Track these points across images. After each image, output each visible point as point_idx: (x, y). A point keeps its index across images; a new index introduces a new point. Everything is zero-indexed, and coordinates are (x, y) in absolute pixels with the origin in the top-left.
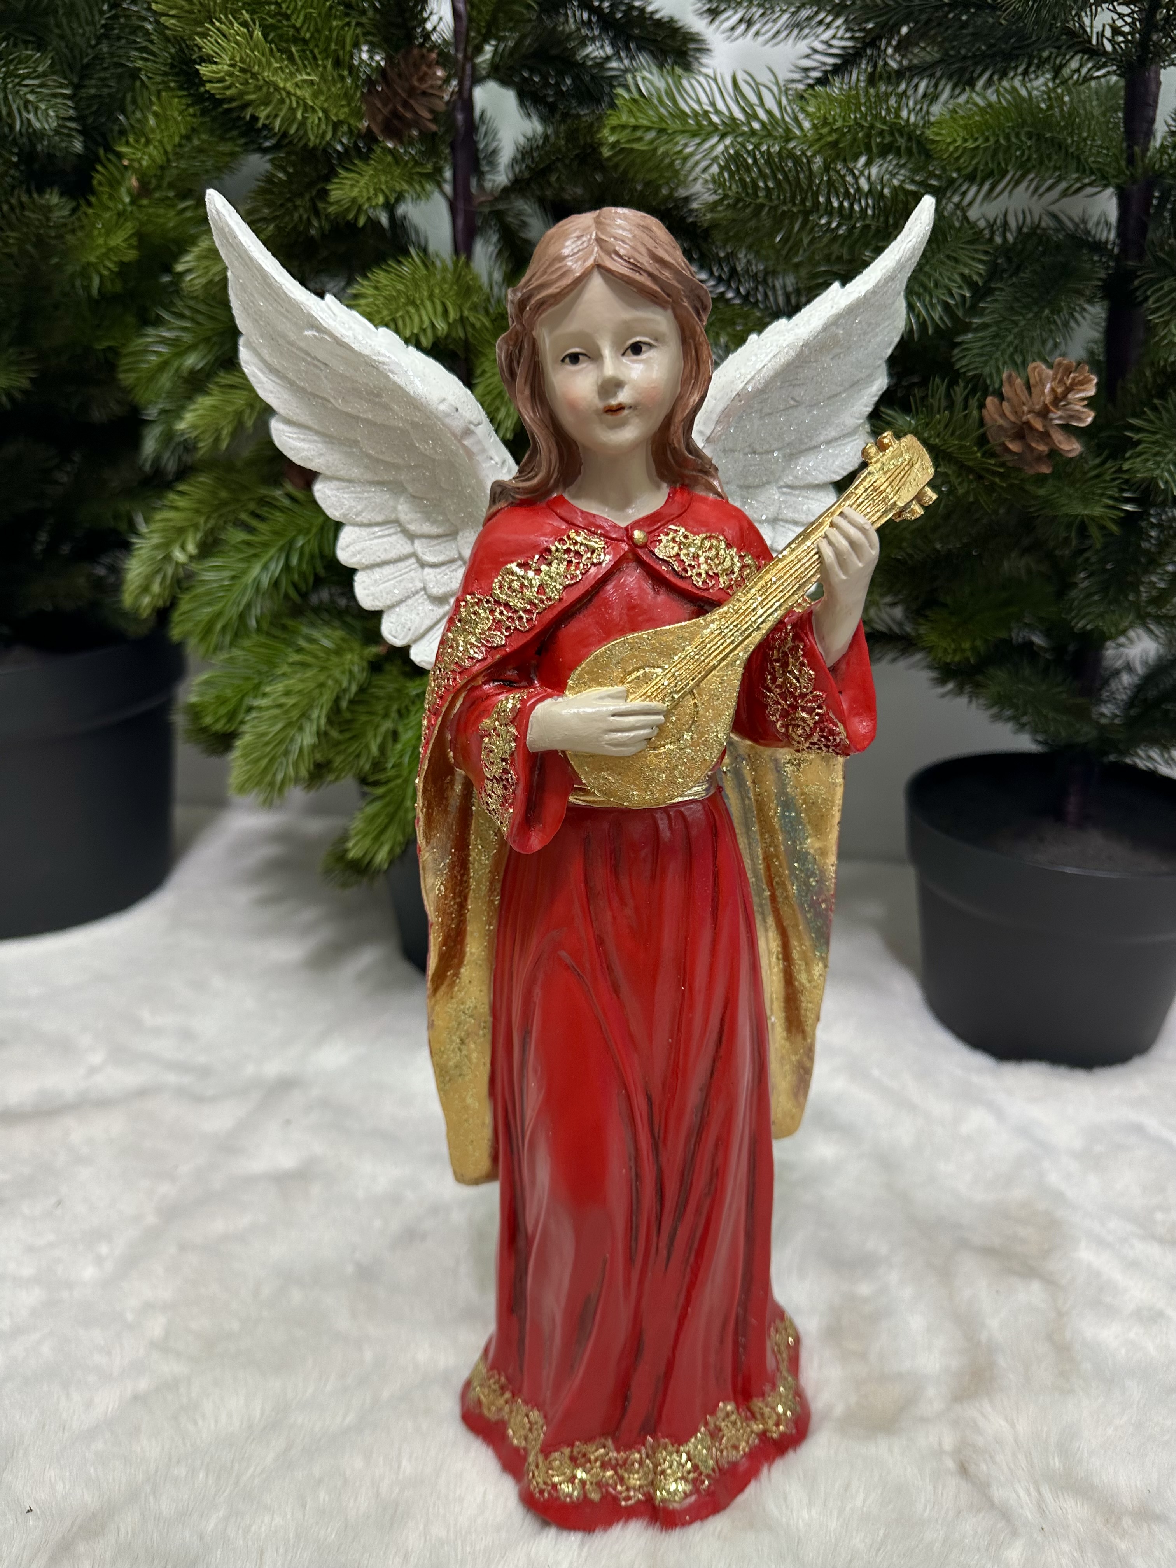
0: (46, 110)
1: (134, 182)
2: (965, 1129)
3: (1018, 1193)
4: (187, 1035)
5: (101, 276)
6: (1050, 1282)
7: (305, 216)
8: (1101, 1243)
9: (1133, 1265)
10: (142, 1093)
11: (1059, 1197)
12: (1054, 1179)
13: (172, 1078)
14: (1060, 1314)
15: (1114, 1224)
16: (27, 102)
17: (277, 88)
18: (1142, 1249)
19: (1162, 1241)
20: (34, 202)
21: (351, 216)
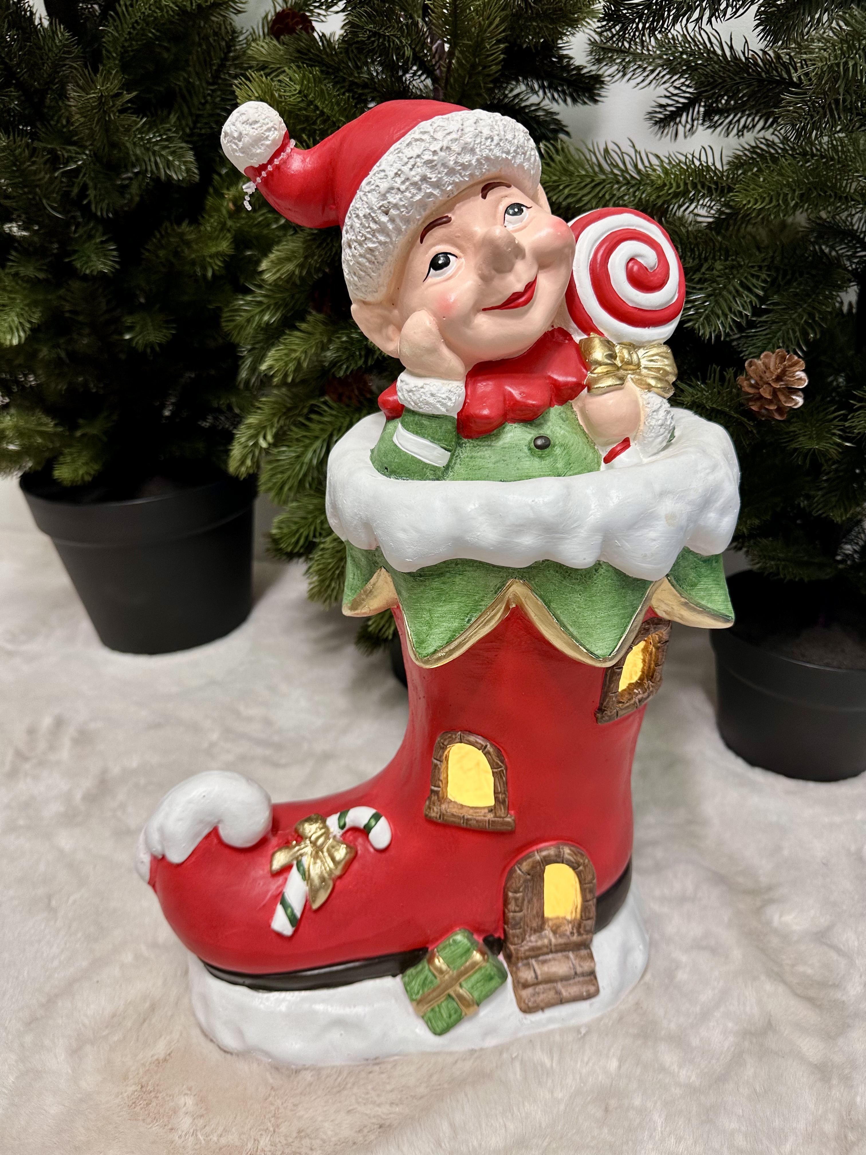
0: (180, 166)
1: (231, 206)
4: (267, 722)
5: (213, 270)
10: (245, 759)
13: (260, 751)
16: (168, 162)
20: (173, 230)
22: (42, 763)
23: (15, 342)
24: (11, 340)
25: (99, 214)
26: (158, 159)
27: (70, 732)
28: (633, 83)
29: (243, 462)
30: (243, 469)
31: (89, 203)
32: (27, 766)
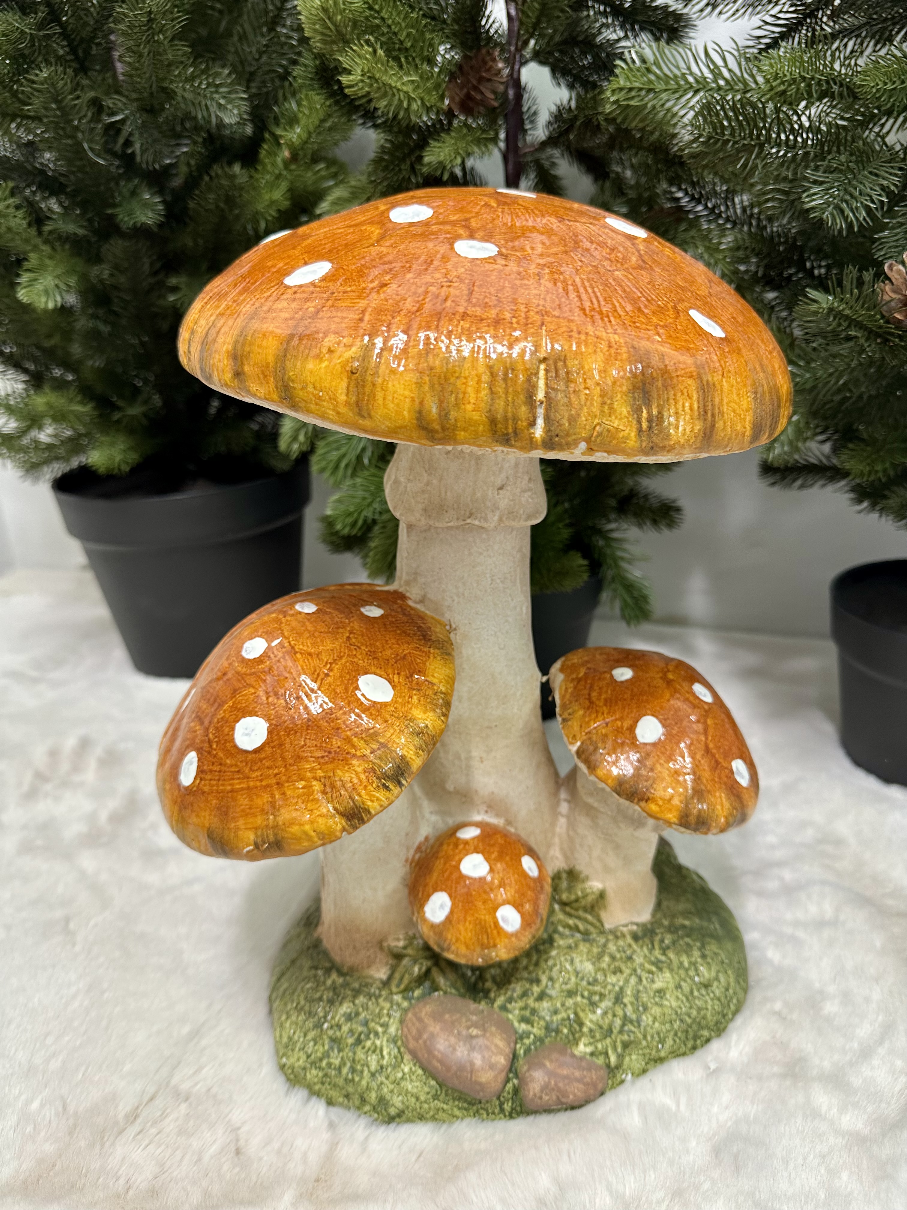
0: (232, 109)
1: (287, 154)
5: (267, 221)
7: (407, 175)
16: (220, 105)
17: (391, 87)
20: (225, 172)
21: (439, 172)
22: (65, 784)
23: (51, 306)
24: (46, 302)
25: (144, 166)
26: (209, 103)
27: (98, 751)
28: (724, 17)
29: (295, 438)
30: (295, 446)
31: (133, 153)
32: (48, 787)
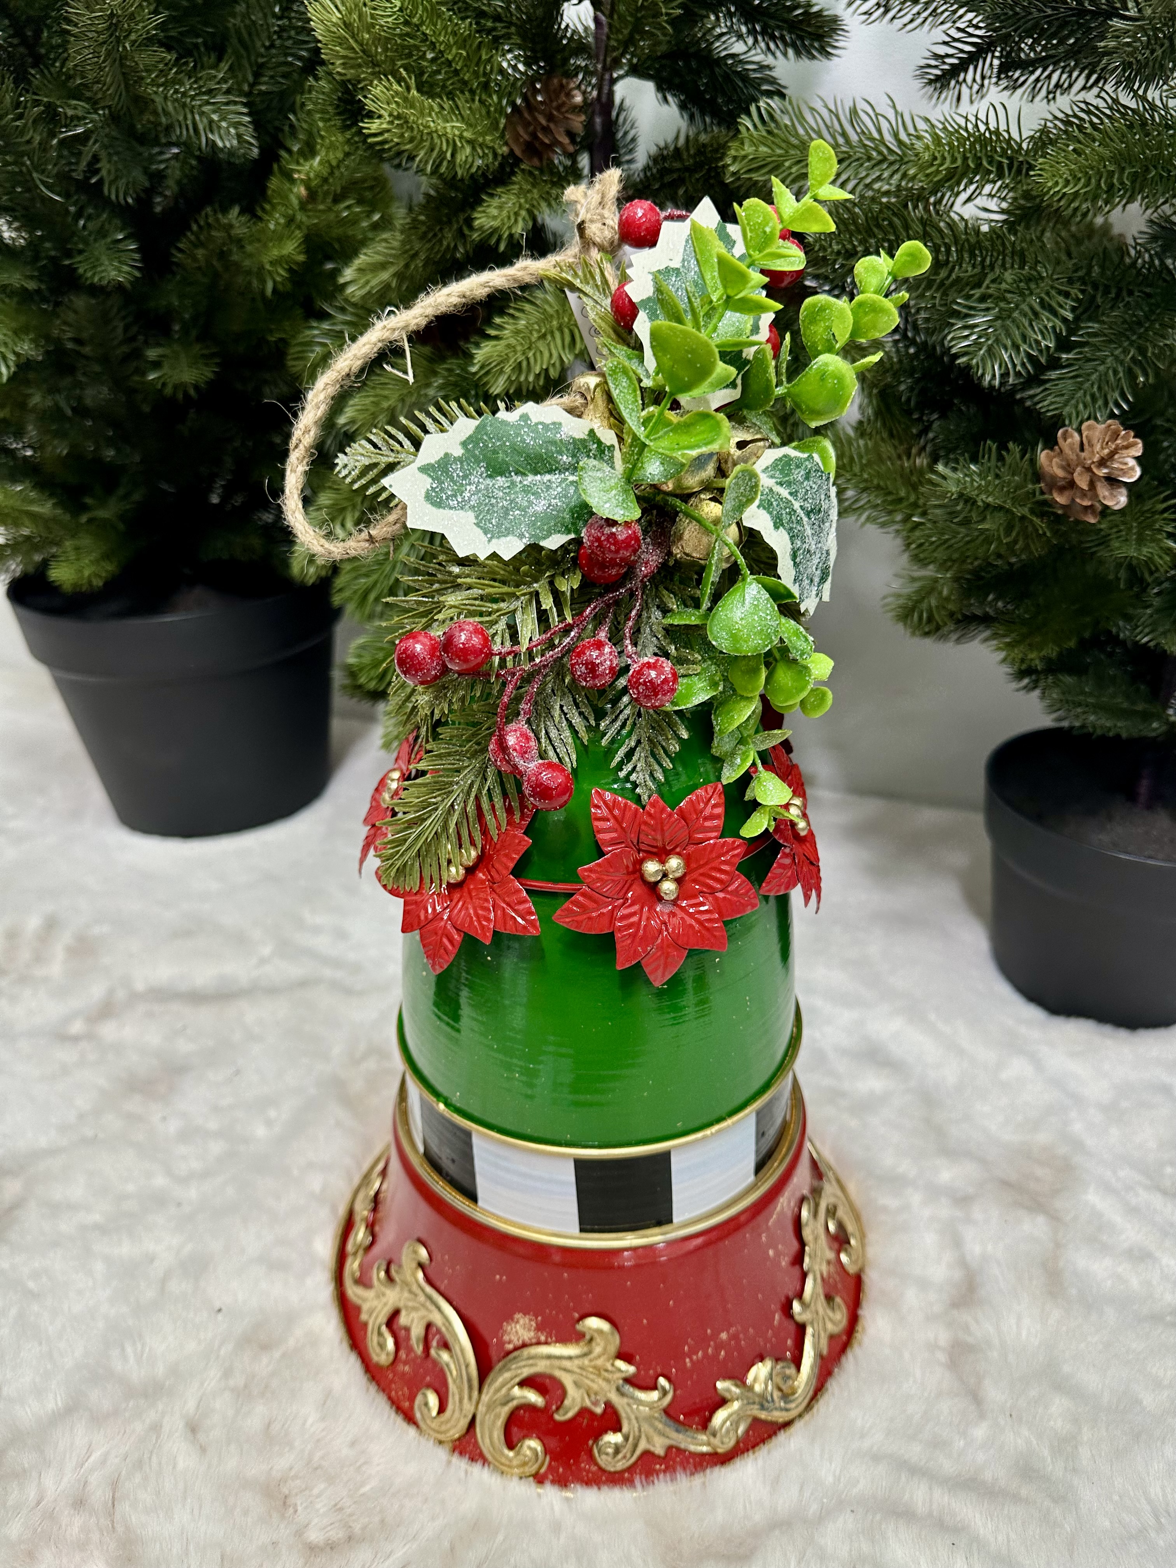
0: (228, 128)
1: (303, 191)
2: (1005, 1075)
3: (1043, 1138)
4: (341, 935)
5: (275, 282)
6: (1054, 1218)
7: (452, 245)
8: (1108, 1189)
9: (1132, 1211)
10: (303, 984)
11: (1078, 1145)
12: (1077, 1127)
13: (328, 973)
14: (1058, 1245)
15: (1125, 1173)
16: (211, 121)
18: (1144, 1197)
19: (1165, 1193)
20: (217, 220)
21: (493, 241)
25: (114, 198)
26: (198, 119)
27: (67, 936)
28: (898, 23)
30: (312, 570)
31: (100, 181)
